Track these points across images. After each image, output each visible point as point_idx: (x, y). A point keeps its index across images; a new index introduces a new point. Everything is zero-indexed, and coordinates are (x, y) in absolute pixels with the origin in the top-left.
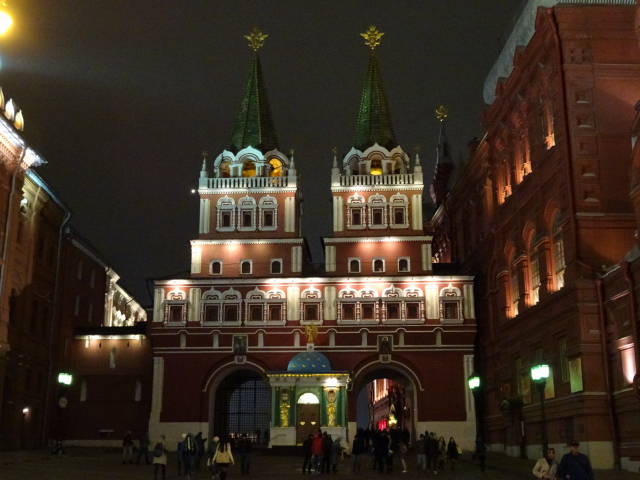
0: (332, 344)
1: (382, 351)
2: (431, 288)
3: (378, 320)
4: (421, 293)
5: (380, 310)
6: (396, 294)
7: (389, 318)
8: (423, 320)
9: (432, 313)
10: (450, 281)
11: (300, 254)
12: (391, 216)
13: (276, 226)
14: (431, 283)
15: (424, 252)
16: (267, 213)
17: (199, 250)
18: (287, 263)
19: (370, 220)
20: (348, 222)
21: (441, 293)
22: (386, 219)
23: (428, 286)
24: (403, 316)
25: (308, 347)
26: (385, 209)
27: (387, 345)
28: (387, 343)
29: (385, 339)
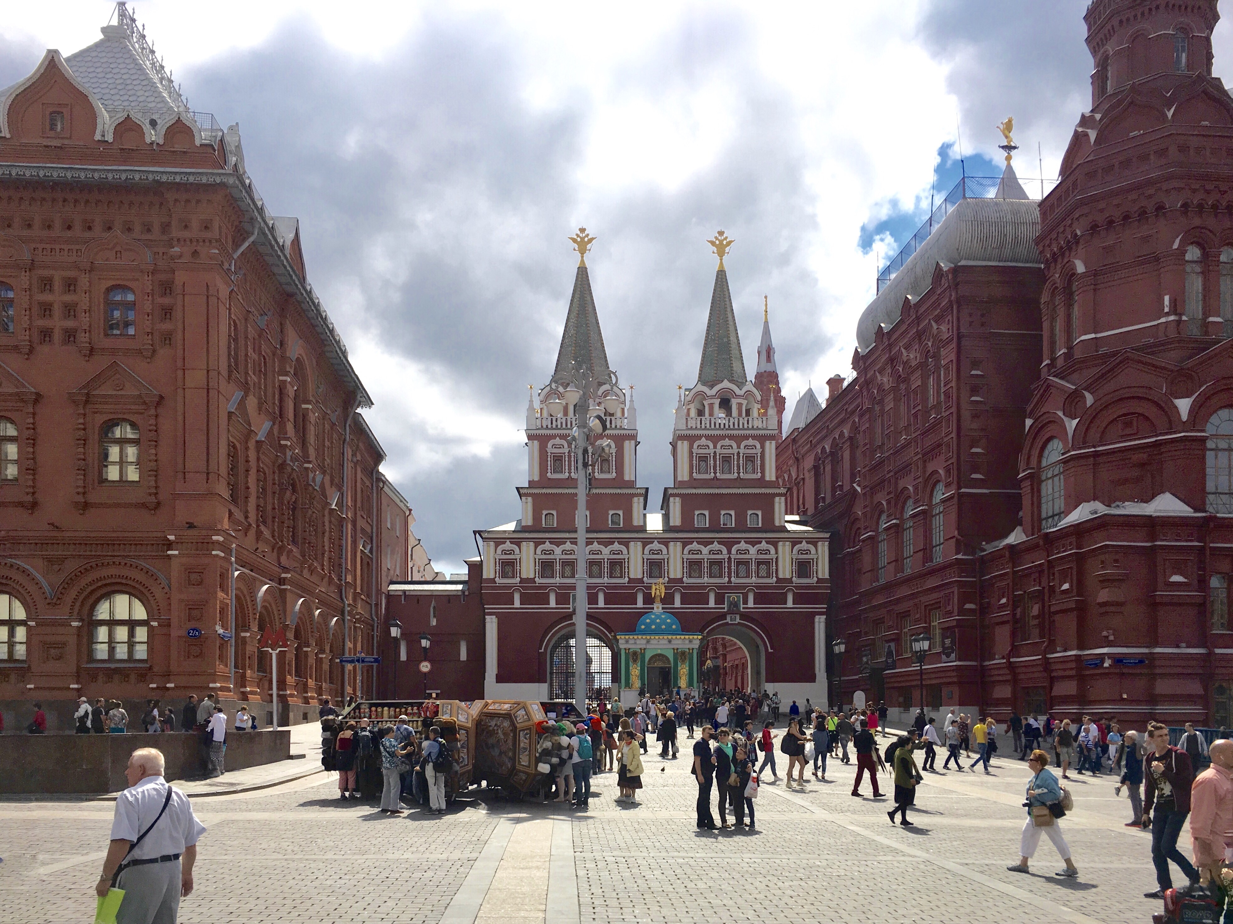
0: (677, 603)
1: (730, 612)
2: (784, 545)
3: (727, 579)
4: (773, 551)
5: (729, 568)
6: (747, 552)
7: (738, 576)
8: (775, 579)
9: (784, 572)
10: (804, 538)
11: (642, 505)
12: (741, 464)
13: (615, 474)
14: (784, 540)
15: (777, 506)
16: (603, 458)
17: (530, 499)
18: (628, 517)
19: (718, 468)
20: (694, 471)
21: (795, 551)
22: (736, 468)
23: (781, 543)
24: (753, 575)
25: (656, 607)
26: (736, 457)
27: (736, 605)
28: (736, 602)
29: (733, 598)
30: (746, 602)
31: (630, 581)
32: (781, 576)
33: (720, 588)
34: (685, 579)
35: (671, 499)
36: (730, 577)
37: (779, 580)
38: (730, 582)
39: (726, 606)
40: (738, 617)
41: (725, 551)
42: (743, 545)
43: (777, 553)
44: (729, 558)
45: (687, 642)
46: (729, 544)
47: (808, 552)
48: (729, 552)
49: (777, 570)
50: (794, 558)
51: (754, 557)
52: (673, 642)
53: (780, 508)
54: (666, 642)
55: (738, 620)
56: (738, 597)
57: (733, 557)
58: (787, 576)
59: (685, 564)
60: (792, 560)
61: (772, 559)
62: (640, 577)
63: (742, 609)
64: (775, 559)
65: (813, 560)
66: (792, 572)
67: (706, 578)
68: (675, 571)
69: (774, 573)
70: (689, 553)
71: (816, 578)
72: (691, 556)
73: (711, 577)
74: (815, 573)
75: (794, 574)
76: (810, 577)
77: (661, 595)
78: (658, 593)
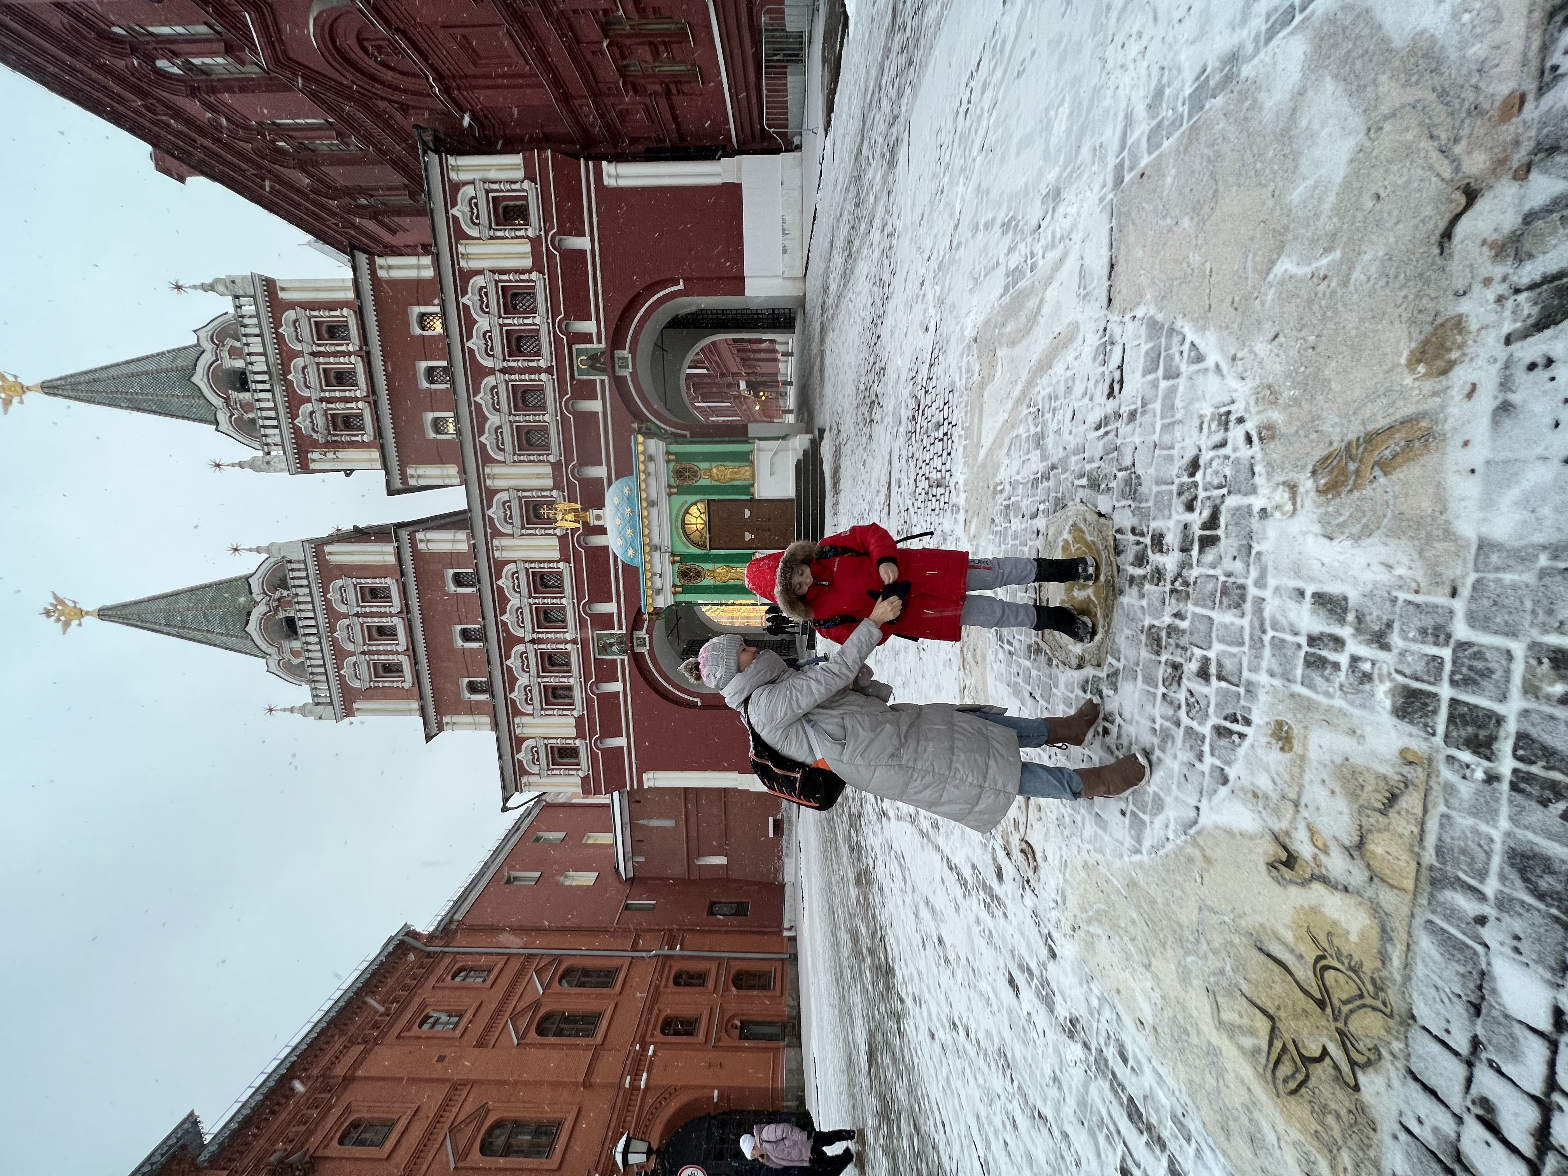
0: (600, 472)
1: (609, 369)
2: (468, 257)
3: (543, 376)
4: (479, 281)
5: (521, 371)
6: (486, 336)
7: (538, 354)
8: (534, 276)
9: (521, 256)
10: (447, 212)
11: (431, 535)
12: (333, 349)
13: (388, 580)
14: (454, 256)
15: (396, 274)
16: (368, 597)
17: (446, 719)
18: (452, 559)
19: (347, 394)
20: (359, 438)
21: (473, 232)
22: (342, 360)
23: (463, 263)
24: (530, 321)
25: (597, 523)
26: (321, 360)
27: (593, 358)
28: (590, 358)
29: (580, 362)
30: (586, 338)
31: (564, 558)
32: (528, 263)
33: (562, 393)
34: (552, 459)
35: (412, 482)
36: (538, 370)
37: (537, 267)
38: (549, 370)
39: (597, 378)
40: (619, 353)
41: (490, 380)
42: (475, 343)
43: (480, 272)
44: (503, 371)
45: (651, 466)
46: (478, 373)
47: (472, 203)
48: (492, 371)
49: (517, 272)
50: (487, 233)
51: (496, 321)
52: (654, 496)
53: (399, 267)
54: (654, 511)
55: (625, 353)
56: (580, 352)
57: (500, 365)
58: (527, 248)
59: (525, 458)
60: (491, 238)
61: (497, 282)
62: (556, 542)
63: (603, 346)
64: (496, 277)
65: (487, 192)
66: (517, 237)
67: (547, 418)
68: (539, 476)
69: (523, 277)
70: (503, 450)
71: (526, 185)
72: (508, 446)
73: (543, 408)
74: (514, 187)
75: (521, 233)
76: (525, 198)
77: (576, 510)
78: (570, 517)
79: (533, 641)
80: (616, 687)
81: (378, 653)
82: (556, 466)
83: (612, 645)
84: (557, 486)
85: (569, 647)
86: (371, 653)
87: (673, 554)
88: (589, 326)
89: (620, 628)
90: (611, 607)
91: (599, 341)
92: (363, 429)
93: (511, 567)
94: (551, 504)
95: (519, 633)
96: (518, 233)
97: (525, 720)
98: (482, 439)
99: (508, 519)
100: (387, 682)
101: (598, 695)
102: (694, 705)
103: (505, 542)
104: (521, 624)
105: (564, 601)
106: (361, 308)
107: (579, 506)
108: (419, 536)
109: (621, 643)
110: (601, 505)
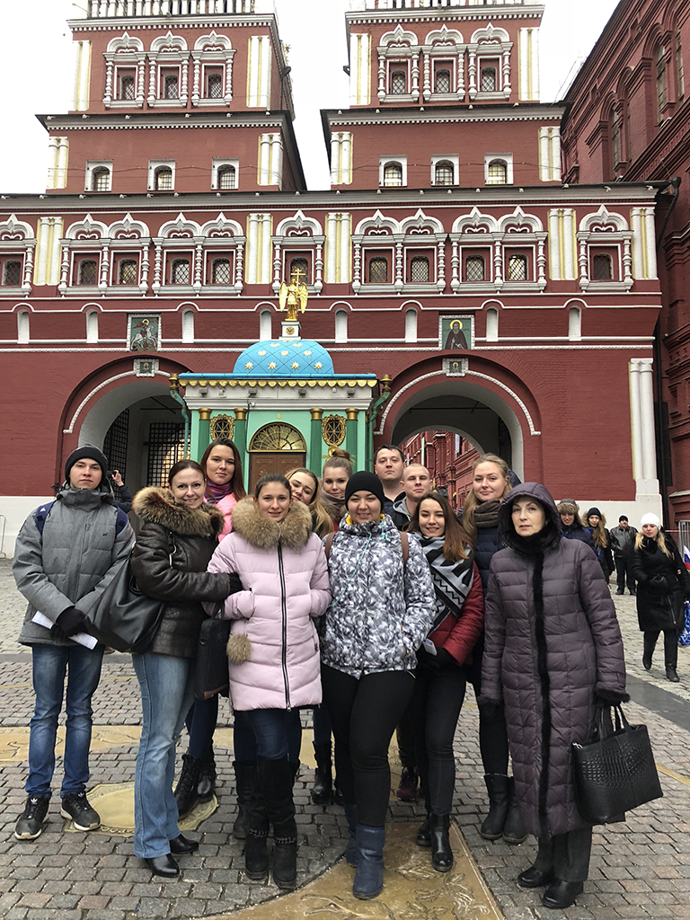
0: (341, 335)
1: (449, 352)
2: (560, 217)
3: (442, 283)
4: (537, 226)
5: (448, 260)
6: (484, 227)
7: (465, 279)
8: (542, 281)
9: (562, 269)
10: (601, 201)
11: (277, 148)
12: (472, 73)
13: (229, 96)
14: (561, 205)
15: (544, 144)
16: (211, 73)
17: (64, 140)
18: (251, 168)
19: (427, 82)
20: (381, 87)
21: (583, 225)
22: (461, 81)
23: (554, 212)
24: (498, 273)
25: (284, 329)
26: (461, 60)
27: (461, 337)
28: (461, 332)
29: (456, 323)
30: (481, 331)
31: (247, 289)
32: (555, 277)
33: (426, 301)
34: (356, 284)
35: (335, 136)
36: (448, 279)
37: (551, 285)
38: (448, 289)
39: (440, 339)
40: (465, 363)
41: (439, 228)
42: (476, 215)
43: (546, 229)
44: (448, 241)
45: (343, 395)
46: (447, 216)
47: (611, 227)
48: (448, 229)
49: (546, 265)
50: (583, 238)
51: (498, 239)
52: (312, 395)
53: (550, 149)
54: (294, 395)
55: (466, 370)
57: (454, 239)
58: (569, 277)
59: (357, 256)
60: (579, 242)
61: (536, 243)
62: (266, 280)
63: (473, 347)
64: (541, 243)
65: (622, 242)
66: (579, 268)
67: (399, 283)
68: (338, 268)
69: (541, 269)
70: (366, 234)
71: (628, 281)
72: (370, 239)
73: (409, 280)
74: (627, 269)
75: (583, 272)
76: (617, 280)
77: (299, 306)
78: (292, 301)
79: (152, 246)
80: (93, 336)
81: (147, 77)
82: (348, 288)
83: (144, 334)
84: (326, 288)
85: (144, 286)
86: (147, 68)
87: (246, 412)
88: (492, 335)
89: (164, 345)
90: (188, 336)
91: (477, 343)
92: (391, 93)
93: (238, 231)
94: (306, 280)
95: (162, 233)
96: (583, 269)
97: (58, 230)
98: (378, 213)
99: (292, 231)
100: (112, 80)
101: (83, 314)
102: (65, 424)
103: (267, 227)
104: (173, 234)
105: (198, 284)
106: (511, 106)
107: (303, 309)
108: (277, 137)
109: (146, 345)
110: (303, 335)
